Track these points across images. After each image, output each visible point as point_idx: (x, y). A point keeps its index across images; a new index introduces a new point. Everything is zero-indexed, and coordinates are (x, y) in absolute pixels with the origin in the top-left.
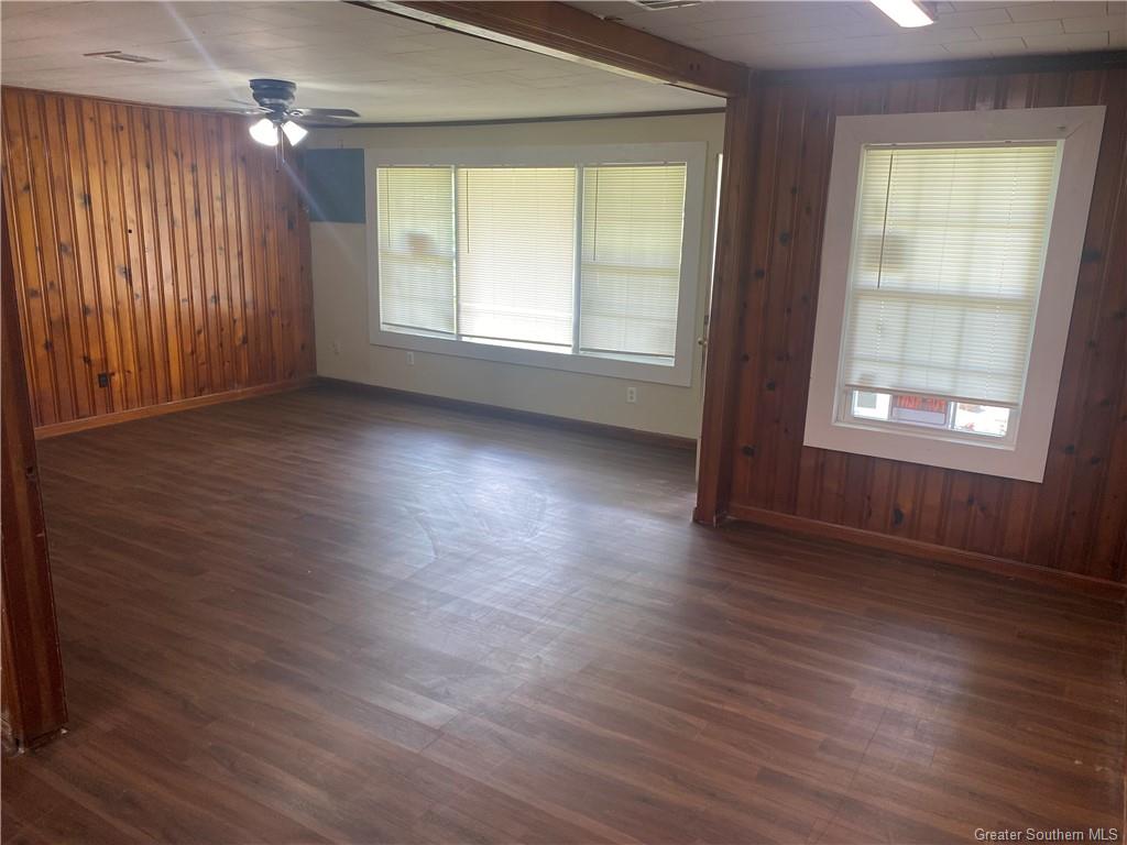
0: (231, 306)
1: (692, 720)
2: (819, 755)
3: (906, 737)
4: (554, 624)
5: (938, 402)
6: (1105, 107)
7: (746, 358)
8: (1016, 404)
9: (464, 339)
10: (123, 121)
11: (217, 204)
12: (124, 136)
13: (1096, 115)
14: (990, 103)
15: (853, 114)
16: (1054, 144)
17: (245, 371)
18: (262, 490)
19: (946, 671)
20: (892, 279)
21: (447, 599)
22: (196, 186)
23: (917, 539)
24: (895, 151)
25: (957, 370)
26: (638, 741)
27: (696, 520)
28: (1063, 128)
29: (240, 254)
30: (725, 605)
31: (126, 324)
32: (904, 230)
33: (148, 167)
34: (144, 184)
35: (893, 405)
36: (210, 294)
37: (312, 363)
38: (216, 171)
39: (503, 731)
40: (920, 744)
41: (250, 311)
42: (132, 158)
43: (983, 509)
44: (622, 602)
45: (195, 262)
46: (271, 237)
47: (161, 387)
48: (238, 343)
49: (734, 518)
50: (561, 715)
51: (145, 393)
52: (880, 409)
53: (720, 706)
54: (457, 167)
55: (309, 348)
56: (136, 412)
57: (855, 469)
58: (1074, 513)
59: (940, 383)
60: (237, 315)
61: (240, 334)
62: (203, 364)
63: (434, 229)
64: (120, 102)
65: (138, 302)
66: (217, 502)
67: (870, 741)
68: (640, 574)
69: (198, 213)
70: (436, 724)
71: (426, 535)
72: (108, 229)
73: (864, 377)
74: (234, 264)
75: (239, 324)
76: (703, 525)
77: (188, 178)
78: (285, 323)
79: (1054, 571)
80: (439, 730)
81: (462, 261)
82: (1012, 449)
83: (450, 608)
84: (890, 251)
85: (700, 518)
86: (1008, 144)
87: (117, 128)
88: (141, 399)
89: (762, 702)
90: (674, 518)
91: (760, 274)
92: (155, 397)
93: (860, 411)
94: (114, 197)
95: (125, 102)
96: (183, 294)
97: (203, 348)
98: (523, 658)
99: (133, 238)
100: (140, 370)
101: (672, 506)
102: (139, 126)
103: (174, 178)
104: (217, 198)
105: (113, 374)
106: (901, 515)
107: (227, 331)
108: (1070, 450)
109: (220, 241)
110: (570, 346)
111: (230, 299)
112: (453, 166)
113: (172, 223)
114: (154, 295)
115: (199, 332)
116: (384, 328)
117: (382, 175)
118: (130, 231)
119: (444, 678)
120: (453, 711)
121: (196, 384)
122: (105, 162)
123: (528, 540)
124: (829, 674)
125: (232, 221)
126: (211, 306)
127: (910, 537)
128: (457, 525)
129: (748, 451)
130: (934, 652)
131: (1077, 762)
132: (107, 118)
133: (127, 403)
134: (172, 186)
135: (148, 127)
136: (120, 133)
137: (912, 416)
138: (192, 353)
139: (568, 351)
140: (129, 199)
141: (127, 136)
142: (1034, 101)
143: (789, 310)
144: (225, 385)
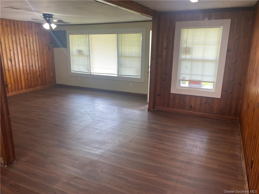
0: (36, 68)
1: (154, 149)
2: (181, 154)
3: (198, 150)
4: (122, 133)
5: (199, 82)
6: (231, 19)
7: (158, 75)
8: (215, 82)
9: (92, 74)
10: (8, 24)
11: (32, 44)
12: (9, 28)
13: (229, 21)
14: (208, 19)
15: (179, 21)
16: (221, 27)
17: (40, 83)
18: (49, 109)
19: (204, 137)
20: (188, 56)
21: (97, 129)
22: (26, 39)
23: (195, 112)
24: (188, 29)
25: (202, 75)
26: (143, 154)
27: (148, 110)
28: (222, 24)
29: (37, 55)
30: (157, 127)
31: (11, 73)
32: (190, 46)
33: (15, 35)
34: (14, 39)
35: (189, 84)
36: (31, 65)
37: (55, 81)
38: (31, 36)
39: (115, 154)
40: (201, 151)
41: (40, 69)
42: (11, 33)
43: (209, 104)
44: (135, 127)
45: (27, 57)
46: (45, 51)
47: (20, 87)
48: (38, 76)
49: (156, 110)
50: (126, 150)
51: (16, 89)
52: (186, 84)
53: (160, 146)
54: (89, 34)
55: (54, 77)
56: (14, 93)
57: (182, 97)
58: (227, 104)
59: (199, 78)
60: (37, 70)
61: (38, 74)
62: (30, 81)
63: (84, 48)
64: (7, 19)
65: (14, 67)
66: (39, 112)
67: (191, 151)
68: (138, 122)
69: (27, 46)
70: (100, 154)
71: (89, 117)
72: (6, 50)
73: (183, 78)
74: (36, 58)
75: (38, 72)
76: (150, 111)
77: (24, 37)
78: (49, 71)
79: (223, 116)
80: (101, 155)
81: (90, 56)
82: (214, 91)
83: (98, 131)
84: (188, 51)
85: (149, 110)
86: (211, 27)
87: (7, 26)
88: (15, 90)
89: (168, 145)
90: (143, 110)
91: (160, 56)
92: (19, 89)
93: (182, 85)
94: (7, 42)
95: (8, 19)
96: (24, 65)
97: (30, 78)
98: (116, 140)
99: (12, 52)
100: (15, 83)
101: (143, 108)
102: (12, 26)
103: (21, 38)
104: (31, 42)
105: (8, 84)
106: (192, 106)
107: (35, 74)
108: (226, 91)
109: (33, 53)
110: (117, 74)
111: (35, 66)
112: (88, 34)
113: (21, 48)
114: (17, 66)
115: (29, 74)
116: (72, 72)
117: (71, 36)
118: (11, 50)
119: (100, 145)
120: (103, 151)
121: (28, 86)
122: (4, 34)
123: (112, 116)
124: (181, 139)
125: (35, 48)
126: (31, 68)
127: (194, 111)
128: (96, 114)
129: (159, 95)
130: (201, 133)
131: (232, 152)
132: (4, 23)
133: (12, 91)
134: (21, 40)
135: (14, 25)
136: (8, 27)
137: (193, 86)
138: (27, 79)
139: (116, 76)
140: (11, 43)
141: (9, 27)
142: (217, 18)
143: (167, 64)
144: (35, 86)
